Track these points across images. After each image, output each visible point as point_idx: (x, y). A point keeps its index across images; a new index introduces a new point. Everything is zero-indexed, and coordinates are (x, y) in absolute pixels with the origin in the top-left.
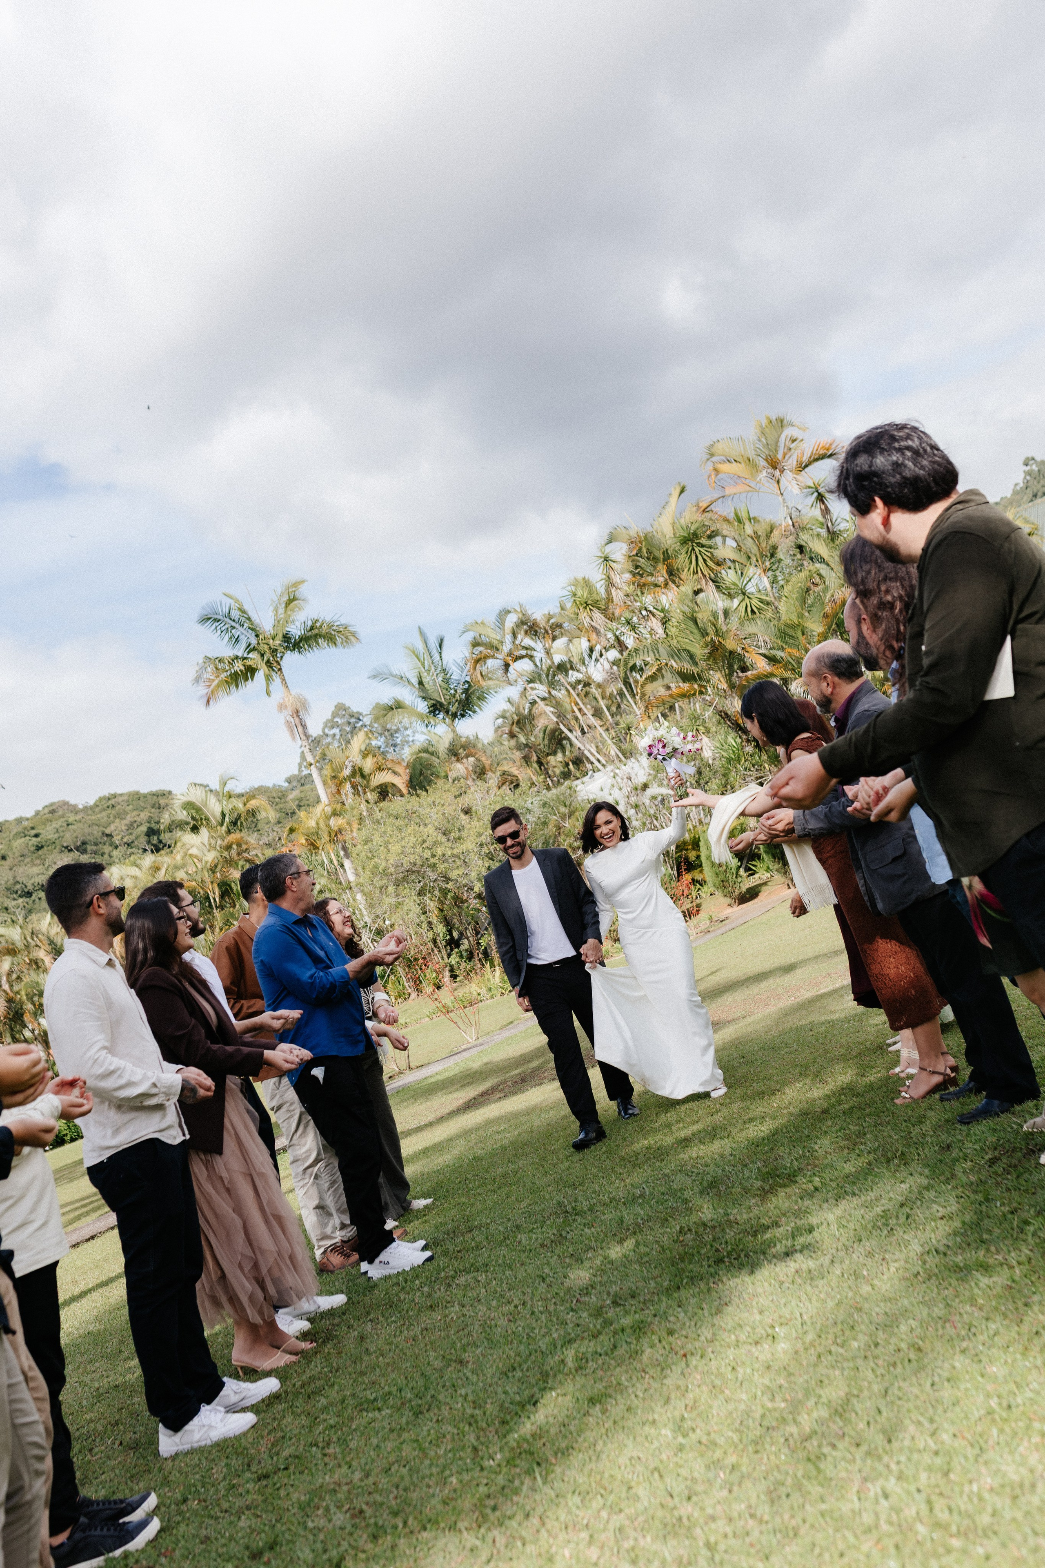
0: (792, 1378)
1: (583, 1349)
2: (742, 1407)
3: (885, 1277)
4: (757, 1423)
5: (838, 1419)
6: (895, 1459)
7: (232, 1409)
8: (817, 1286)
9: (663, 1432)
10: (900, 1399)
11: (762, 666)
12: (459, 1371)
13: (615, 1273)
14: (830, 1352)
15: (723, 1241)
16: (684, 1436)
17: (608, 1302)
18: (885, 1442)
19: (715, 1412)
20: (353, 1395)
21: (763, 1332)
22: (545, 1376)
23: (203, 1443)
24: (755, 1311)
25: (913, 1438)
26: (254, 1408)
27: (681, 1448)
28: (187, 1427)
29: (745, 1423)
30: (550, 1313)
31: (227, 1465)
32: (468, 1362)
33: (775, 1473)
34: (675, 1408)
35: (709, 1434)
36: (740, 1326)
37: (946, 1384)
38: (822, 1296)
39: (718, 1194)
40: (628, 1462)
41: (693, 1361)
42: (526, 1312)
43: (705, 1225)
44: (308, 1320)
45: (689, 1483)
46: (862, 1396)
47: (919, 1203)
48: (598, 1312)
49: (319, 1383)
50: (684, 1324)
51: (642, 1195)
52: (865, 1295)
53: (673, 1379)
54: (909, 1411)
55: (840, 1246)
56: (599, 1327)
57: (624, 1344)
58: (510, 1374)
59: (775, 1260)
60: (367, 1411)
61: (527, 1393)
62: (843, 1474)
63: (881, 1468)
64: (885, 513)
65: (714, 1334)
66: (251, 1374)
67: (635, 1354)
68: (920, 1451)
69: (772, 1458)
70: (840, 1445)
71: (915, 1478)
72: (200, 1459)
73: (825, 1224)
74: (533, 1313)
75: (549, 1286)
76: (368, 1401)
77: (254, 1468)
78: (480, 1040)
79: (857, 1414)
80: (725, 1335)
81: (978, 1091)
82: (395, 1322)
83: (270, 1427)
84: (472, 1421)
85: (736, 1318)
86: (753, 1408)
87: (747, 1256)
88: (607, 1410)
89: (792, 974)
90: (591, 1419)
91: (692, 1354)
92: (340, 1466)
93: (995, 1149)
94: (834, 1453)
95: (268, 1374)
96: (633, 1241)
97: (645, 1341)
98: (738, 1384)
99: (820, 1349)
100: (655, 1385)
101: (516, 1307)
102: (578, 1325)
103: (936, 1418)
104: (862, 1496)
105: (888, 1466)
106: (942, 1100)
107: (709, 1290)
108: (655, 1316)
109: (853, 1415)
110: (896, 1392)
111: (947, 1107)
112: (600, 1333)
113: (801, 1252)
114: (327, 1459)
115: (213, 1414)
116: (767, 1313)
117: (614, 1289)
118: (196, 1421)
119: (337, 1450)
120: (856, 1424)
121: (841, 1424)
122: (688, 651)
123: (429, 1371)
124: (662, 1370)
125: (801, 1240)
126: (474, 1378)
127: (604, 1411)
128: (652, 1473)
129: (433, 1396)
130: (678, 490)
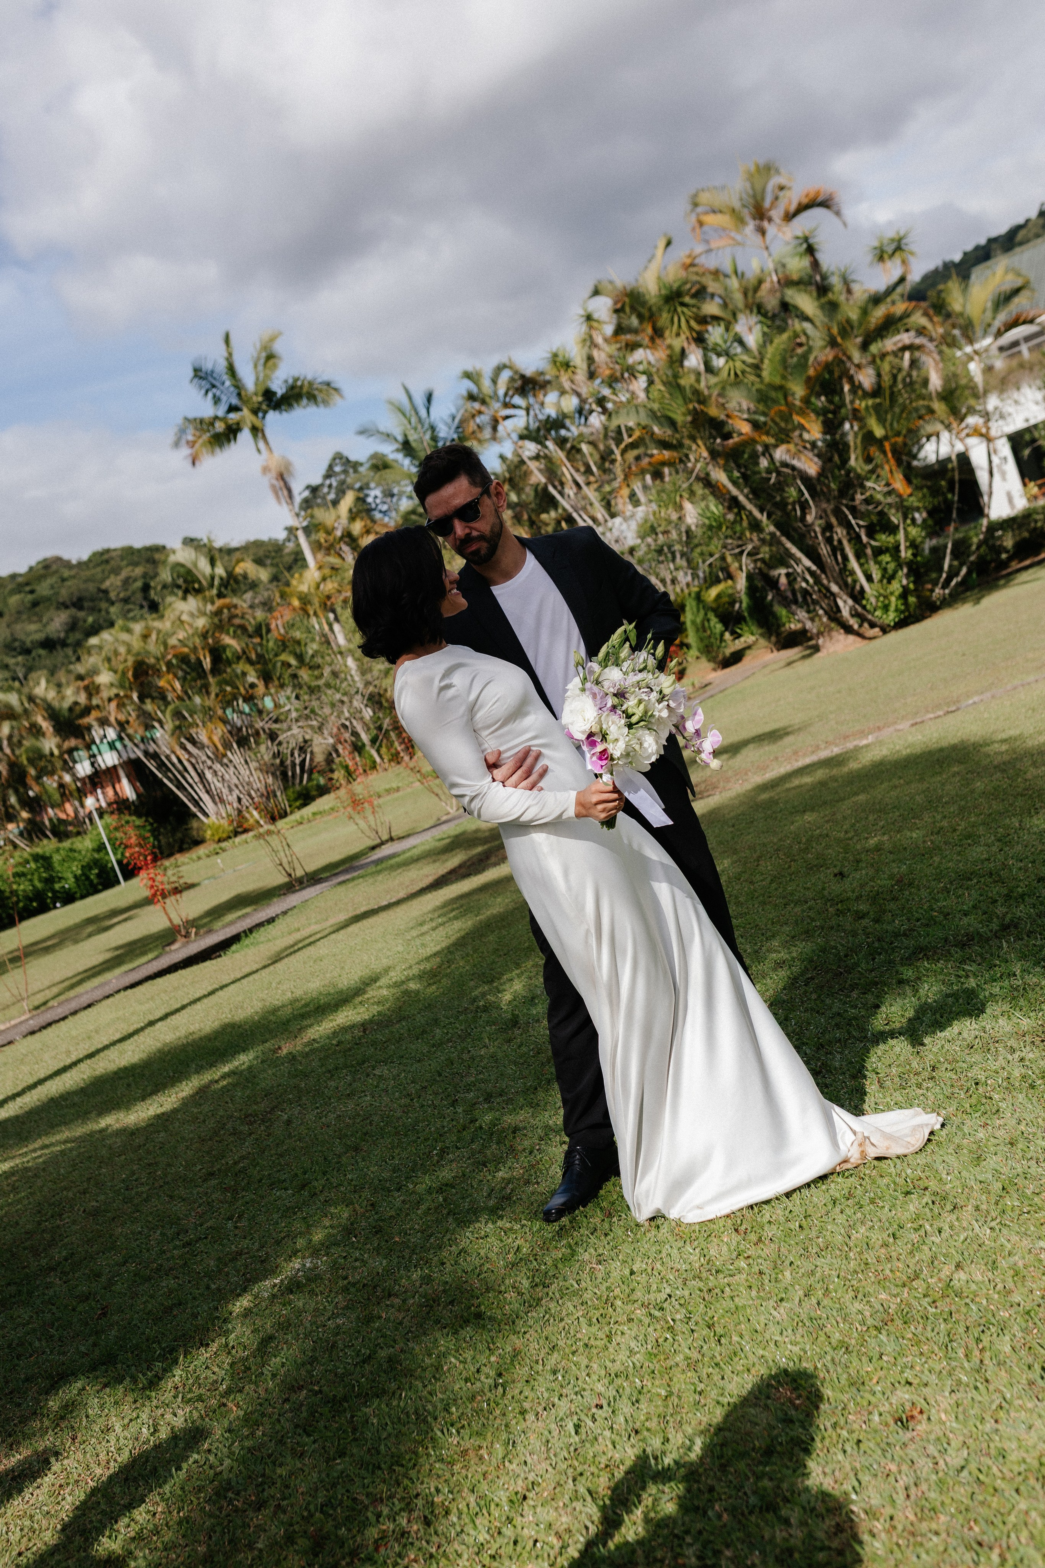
130: (664, 242)
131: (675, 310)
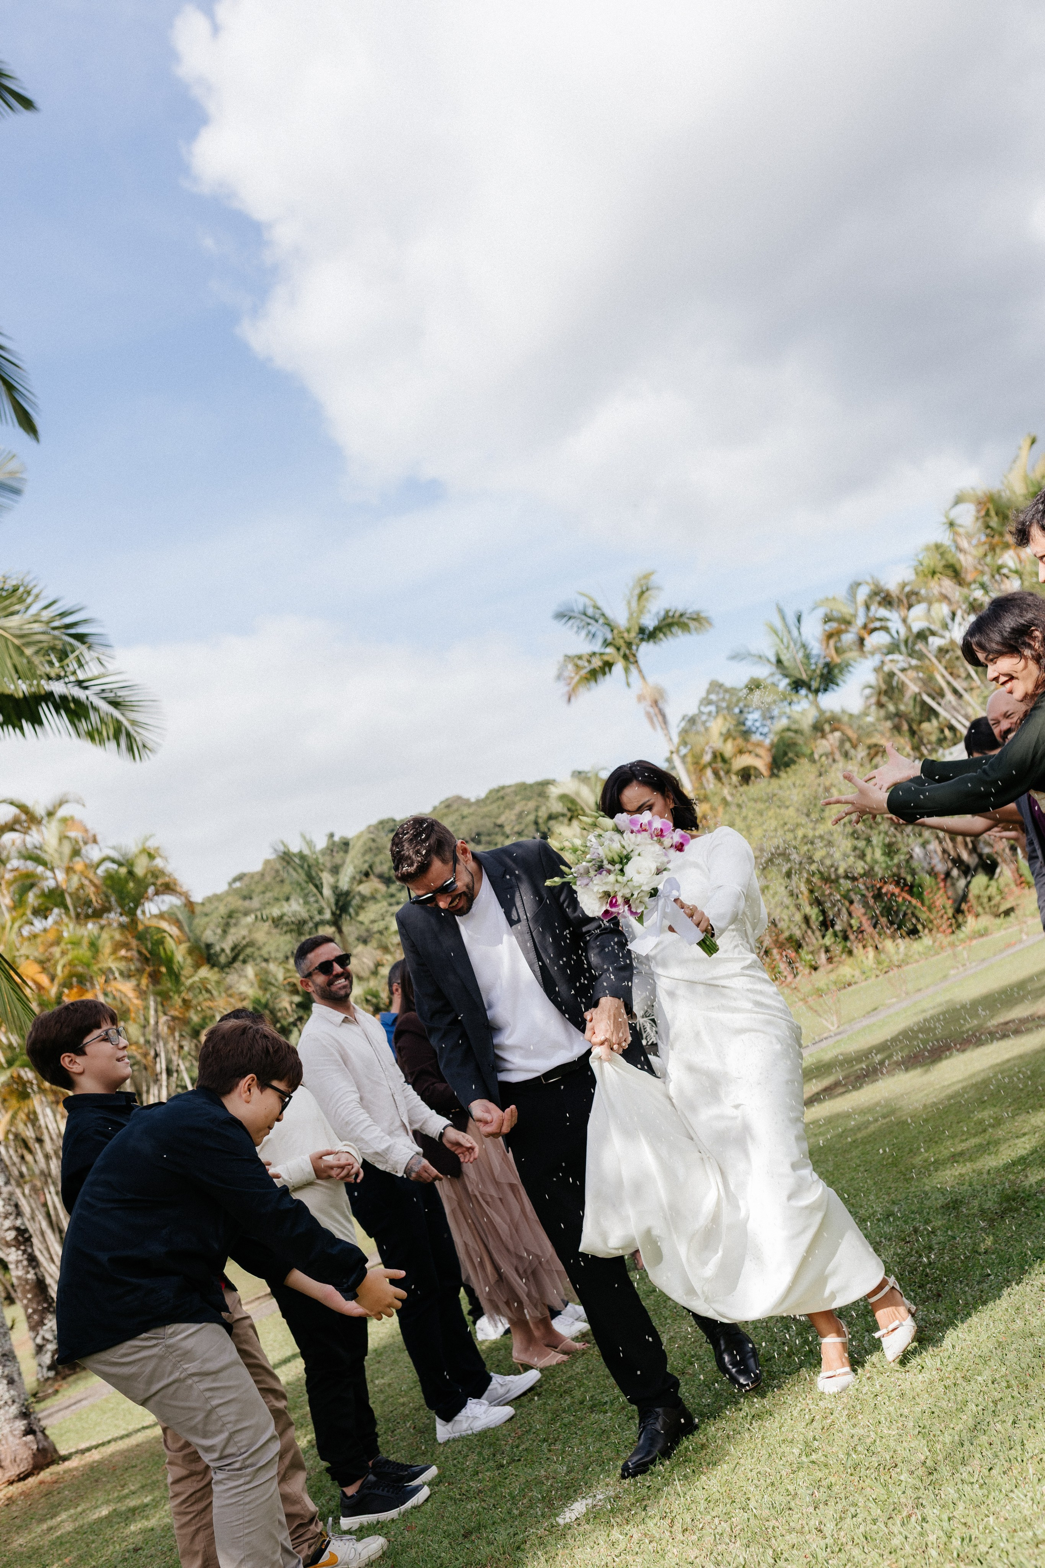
7: (496, 1402)
28: (456, 1418)
78: (841, 1028)
115: (479, 1406)
118: (464, 1412)
130: (1029, 442)
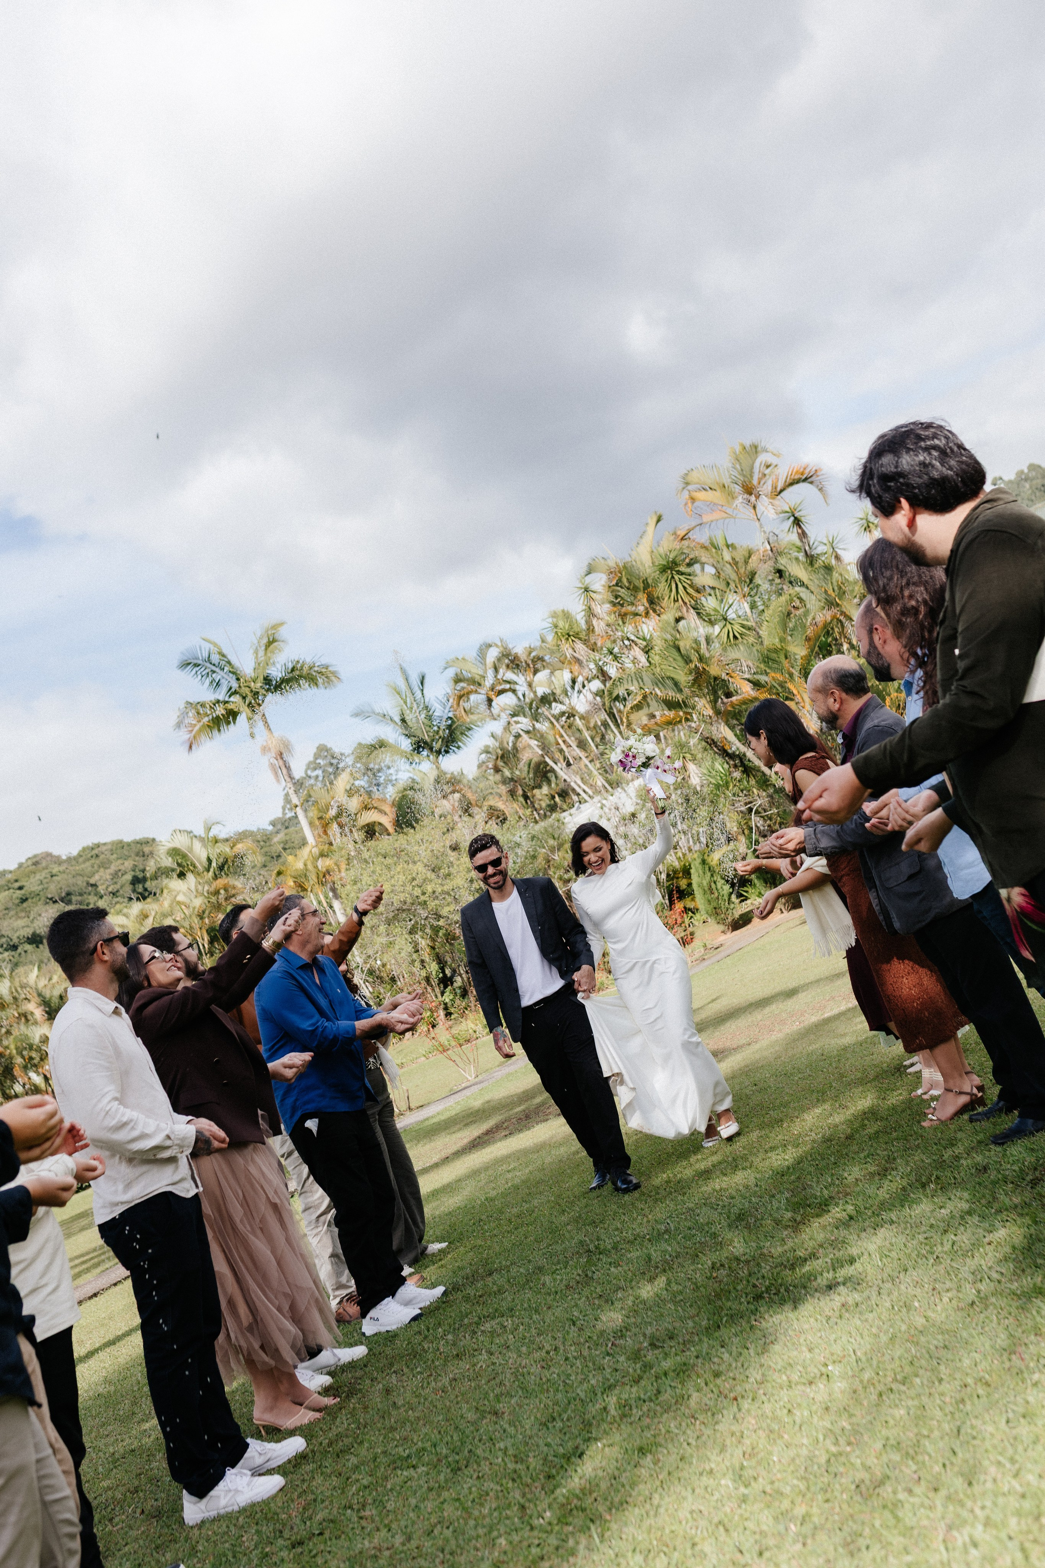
0: (854, 1420)
1: (625, 1396)
2: (804, 1452)
3: (939, 1308)
4: (823, 1470)
5: (910, 1463)
6: (979, 1503)
7: (259, 1472)
8: (866, 1320)
9: (723, 1482)
10: (974, 1438)
11: (747, 690)
12: (496, 1423)
13: (650, 1313)
14: (891, 1390)
15: (760, 1275)
16: (746, 1486)
17: (645, 1344)
18: (966, 1485)
19: (775, 1459)
20: (384, 1452)
21: (816, 1371)
22: (587, 1425)
23: (229, 1509)
24: (804, 1349)
25: (995, 1480)
26: (281, 1470)
27: (744, 1499)
28: (213, 1493)
29: (810, 1469)
30: (585, 1358)
31: (258, 1532)
32: (503, 1413)
33: (850, 1523)
34: (732, 1456)
35: (772, 1483)
36: (790, 1365)
37: (1022, 1420)
38: (874, 1330)
39: (748, 1227)
40: (689, 1516)
41: (746, 1404)
42: (560, 1358)
43: (737, 1259)
44: (329, 1373)
45: (757, 1537)
46: (932, 1436)
47: (962, 1228)
48: (636, 1356)
49: (347, 1441)
50: (730, 1365)
51: (667, 1231)
52: (921, 1328)
53: (725, 1425)
54: (986, 1451)
55: (885, 1276)
56: (639, 1371)
57: (668, 1388)
58: (550, 1425)
59: (817, 1294)
60: (402, 1470)
61: (570, 1445)
62: (925, 1522)
63: (965, 1514)
64: (911, 515)
65: (763, 1375)
66: (274, 1433)
67: (682, 1399)
68: (1004, 1494)
69: (845, 1506)
70: (918, 1490)
71: (1004, 1524)
72: (228, 1527)
73: (866, 1254)
74: (567, 1359)
75: (580, 1329)
76: (401, 1458)
77: (286, 1534)
78: (480, 1078)
79: (930, 1456)
80: (776, 1376)
81: (1009, 1110)
82: (421, 1373)
83: (300, 1490)
84: (515, 1476)
85: (785, 1357)
86: (817, 1453)
87: (787, 1290)
88: (659, 1460)
89: (795, 998)
90: (643, 1471)
91: (743, 1397)
92: (378, 1530)
93: (1035, 1169)
94: (912, 1500)
95: (292, 1433)
96: (664, 1278)
97: (690, 1384)
98: (797, 1427)
99: (880, 1387)
100: (708, 1432)
101: (548, 1353)
102: (617, 1370)
103: (1017, 1457)
104: (950, 1546)
105: (972, 1511)
106: (971, 1120)
107: (751, 1327)
108: (697, 1357)
109: (927, 1458)
110: (969, 1431)
111: (978, 1128)
112: (641, 1377)
113: (844, 1284)
114: (364, 1523)
115: (239, 1477)
116: (817, 1351)
117: (649, 1331)
118: (222, 1484)
119: (374, 1512)
120: (932, 1467)
121: (914, 1468)
122: (673, 679)
123: (462, 1425)
124: (713, 1415)
125: (842, 1273)
126: (511, 1430)
127: (656, 1462)
128: (717, 1527)
129: (470, 1451)
130: (655, 519)
131: (673, 577)
